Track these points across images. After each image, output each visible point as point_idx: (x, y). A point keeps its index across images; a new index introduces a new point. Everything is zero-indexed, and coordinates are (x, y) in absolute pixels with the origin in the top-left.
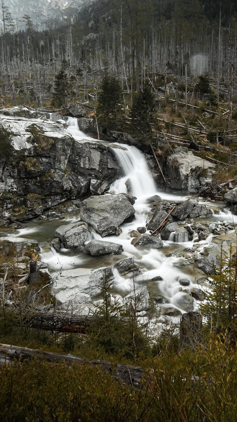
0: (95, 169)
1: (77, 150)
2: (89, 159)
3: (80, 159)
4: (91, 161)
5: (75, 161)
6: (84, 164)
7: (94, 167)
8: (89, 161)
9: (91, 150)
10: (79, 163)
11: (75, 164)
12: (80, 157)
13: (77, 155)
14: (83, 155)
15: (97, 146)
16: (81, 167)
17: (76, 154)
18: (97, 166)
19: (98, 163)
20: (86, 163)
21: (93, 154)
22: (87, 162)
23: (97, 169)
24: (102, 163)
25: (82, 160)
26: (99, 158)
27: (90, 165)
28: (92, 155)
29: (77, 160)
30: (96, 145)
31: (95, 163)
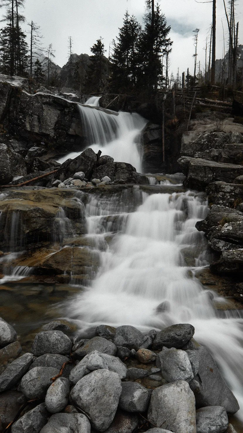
0: (48, 135)
1: (21, 105)
2: (39, 119)
3: (24, 117)
4: (43, 122)
5: (17, 120)
6: (32, 126)
7: (48, 132)
8: (39, 122)
9: (44, 106)
10: (23, 123)
11: (18, 125)
12: (25, 114)
13: (20, 112)
14: (28, 112)
15: (51, 100)
16: (26, 131)
17: (19, 110)
18: (52, 131)
19: (53, 126)
20: (34, 125)
21: (47, 113)
22: (36, 123)
23: (52, 134)
24: (58, 125)
25: (27, 119)
26: (56, 118)
27: (41, 128)
28: (45, 113)
29: (21, 119)
30: (50, 98)
31: (49, 126)
